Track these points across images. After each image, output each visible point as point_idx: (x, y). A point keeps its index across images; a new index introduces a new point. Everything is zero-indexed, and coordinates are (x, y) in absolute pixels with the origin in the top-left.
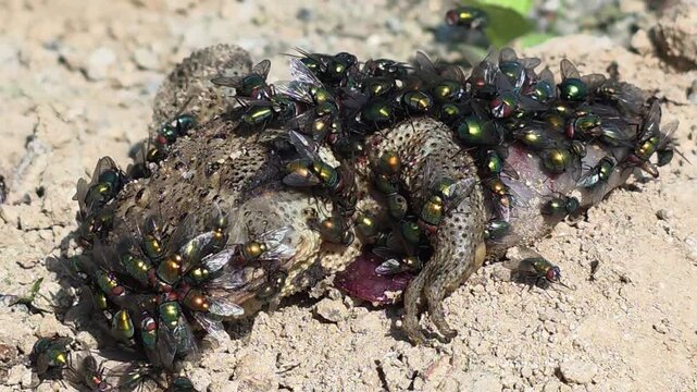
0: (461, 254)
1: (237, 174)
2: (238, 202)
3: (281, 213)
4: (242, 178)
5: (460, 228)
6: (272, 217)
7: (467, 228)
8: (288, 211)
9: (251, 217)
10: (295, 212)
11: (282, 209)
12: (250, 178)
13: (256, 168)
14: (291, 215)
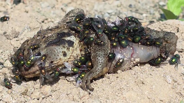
0: (99, 69)
1: (48, 40)
2: (46, 47)
3: (56, 51)
4: (48, 41)
5: (100, 62)
6: (54, 52)
7: (101, 62)
8: (58, 51)
9: (48, 51)
10: (60, 52)
11: (57, 50)
12: (51, 41)
13: (53, 39)
14: (59, 52)
